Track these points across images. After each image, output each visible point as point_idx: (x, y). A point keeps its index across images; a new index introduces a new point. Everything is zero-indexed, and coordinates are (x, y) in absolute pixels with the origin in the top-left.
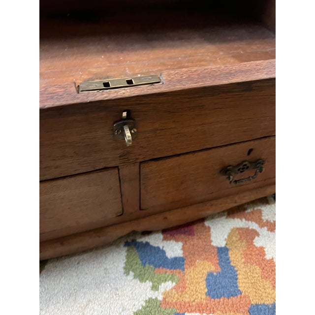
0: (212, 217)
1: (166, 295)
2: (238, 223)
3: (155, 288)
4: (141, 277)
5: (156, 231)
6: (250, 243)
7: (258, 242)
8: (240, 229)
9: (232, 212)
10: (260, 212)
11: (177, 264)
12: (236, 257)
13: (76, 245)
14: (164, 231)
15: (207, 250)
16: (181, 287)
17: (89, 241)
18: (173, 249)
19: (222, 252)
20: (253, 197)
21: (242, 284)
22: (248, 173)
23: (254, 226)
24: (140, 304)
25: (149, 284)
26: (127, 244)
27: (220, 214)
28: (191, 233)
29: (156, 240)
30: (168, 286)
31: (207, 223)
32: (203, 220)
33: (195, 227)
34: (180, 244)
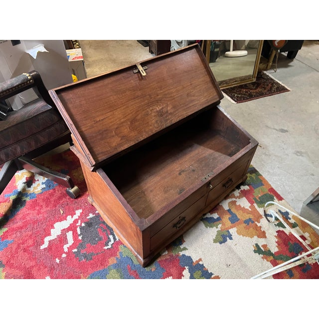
0: (221, 202)
1: (221, 228)
2: (229, 200)
3: (217, 228)
4: (211, 227)
5: (207, 213)
6: (235, 205)
7: (238, 204)
8: (230, 202)
9: (226, 198)
10: (234, 194)
11: (219, 219)
12: (233, 210)
13: (185, 230)
14: (209, 212)
15: (224, 212)
16: (224, 224)
17: (187, 227)
18: (215, 216)
19: (229, 211)
20: (230, 190)
21: (239, 217)
22: (229, 184)
23: (234, 199)
24: (216, 233)
25: (215, 228)
26: (201, 220)
27: (223, 200)
28: (217, 209)
29: (209, 216)
30: (220, 226)
31: (220, 204)
32: (218, 204)
33: (217, 207)
34: (216, 213)
